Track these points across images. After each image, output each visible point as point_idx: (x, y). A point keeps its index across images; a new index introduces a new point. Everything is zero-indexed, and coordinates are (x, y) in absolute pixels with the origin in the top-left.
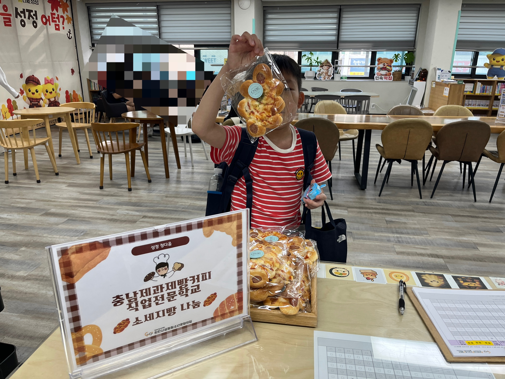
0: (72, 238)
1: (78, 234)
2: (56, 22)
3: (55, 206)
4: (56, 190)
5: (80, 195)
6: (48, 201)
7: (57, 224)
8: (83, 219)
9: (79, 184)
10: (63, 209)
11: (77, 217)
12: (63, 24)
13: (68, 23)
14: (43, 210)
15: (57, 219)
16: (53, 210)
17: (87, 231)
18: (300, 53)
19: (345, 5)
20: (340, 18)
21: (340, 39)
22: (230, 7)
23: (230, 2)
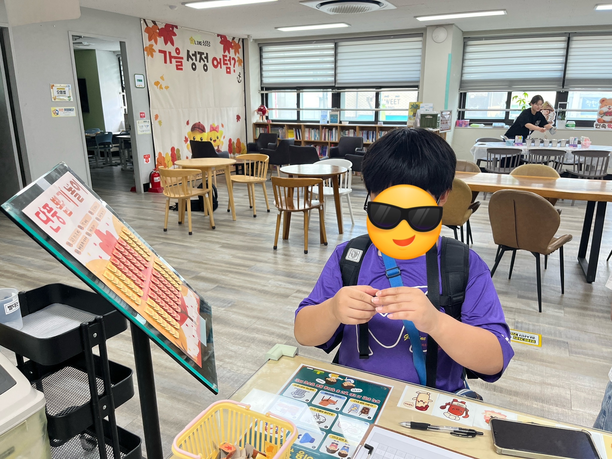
0: (219, 308)
1: (225, 304)
2: (227, 64)
3: (206, 269)
4: (209, 251)
5: (232, 258)
6: (200, 263)
7: (206, 291)
8: (233, 287)
9: (233, 245)
10: (213, 273)
11: (226, 285)
12: (234, 67)
13: (239, 66)
14: (193, 272)
15: (206, 284)
16: (203, 274)
17: (235, 302)
18: (510, 94)
19: (576, 32)
20: (568, 49)
21: (568, 76)
22: (421, 41)
23: (421, 35)
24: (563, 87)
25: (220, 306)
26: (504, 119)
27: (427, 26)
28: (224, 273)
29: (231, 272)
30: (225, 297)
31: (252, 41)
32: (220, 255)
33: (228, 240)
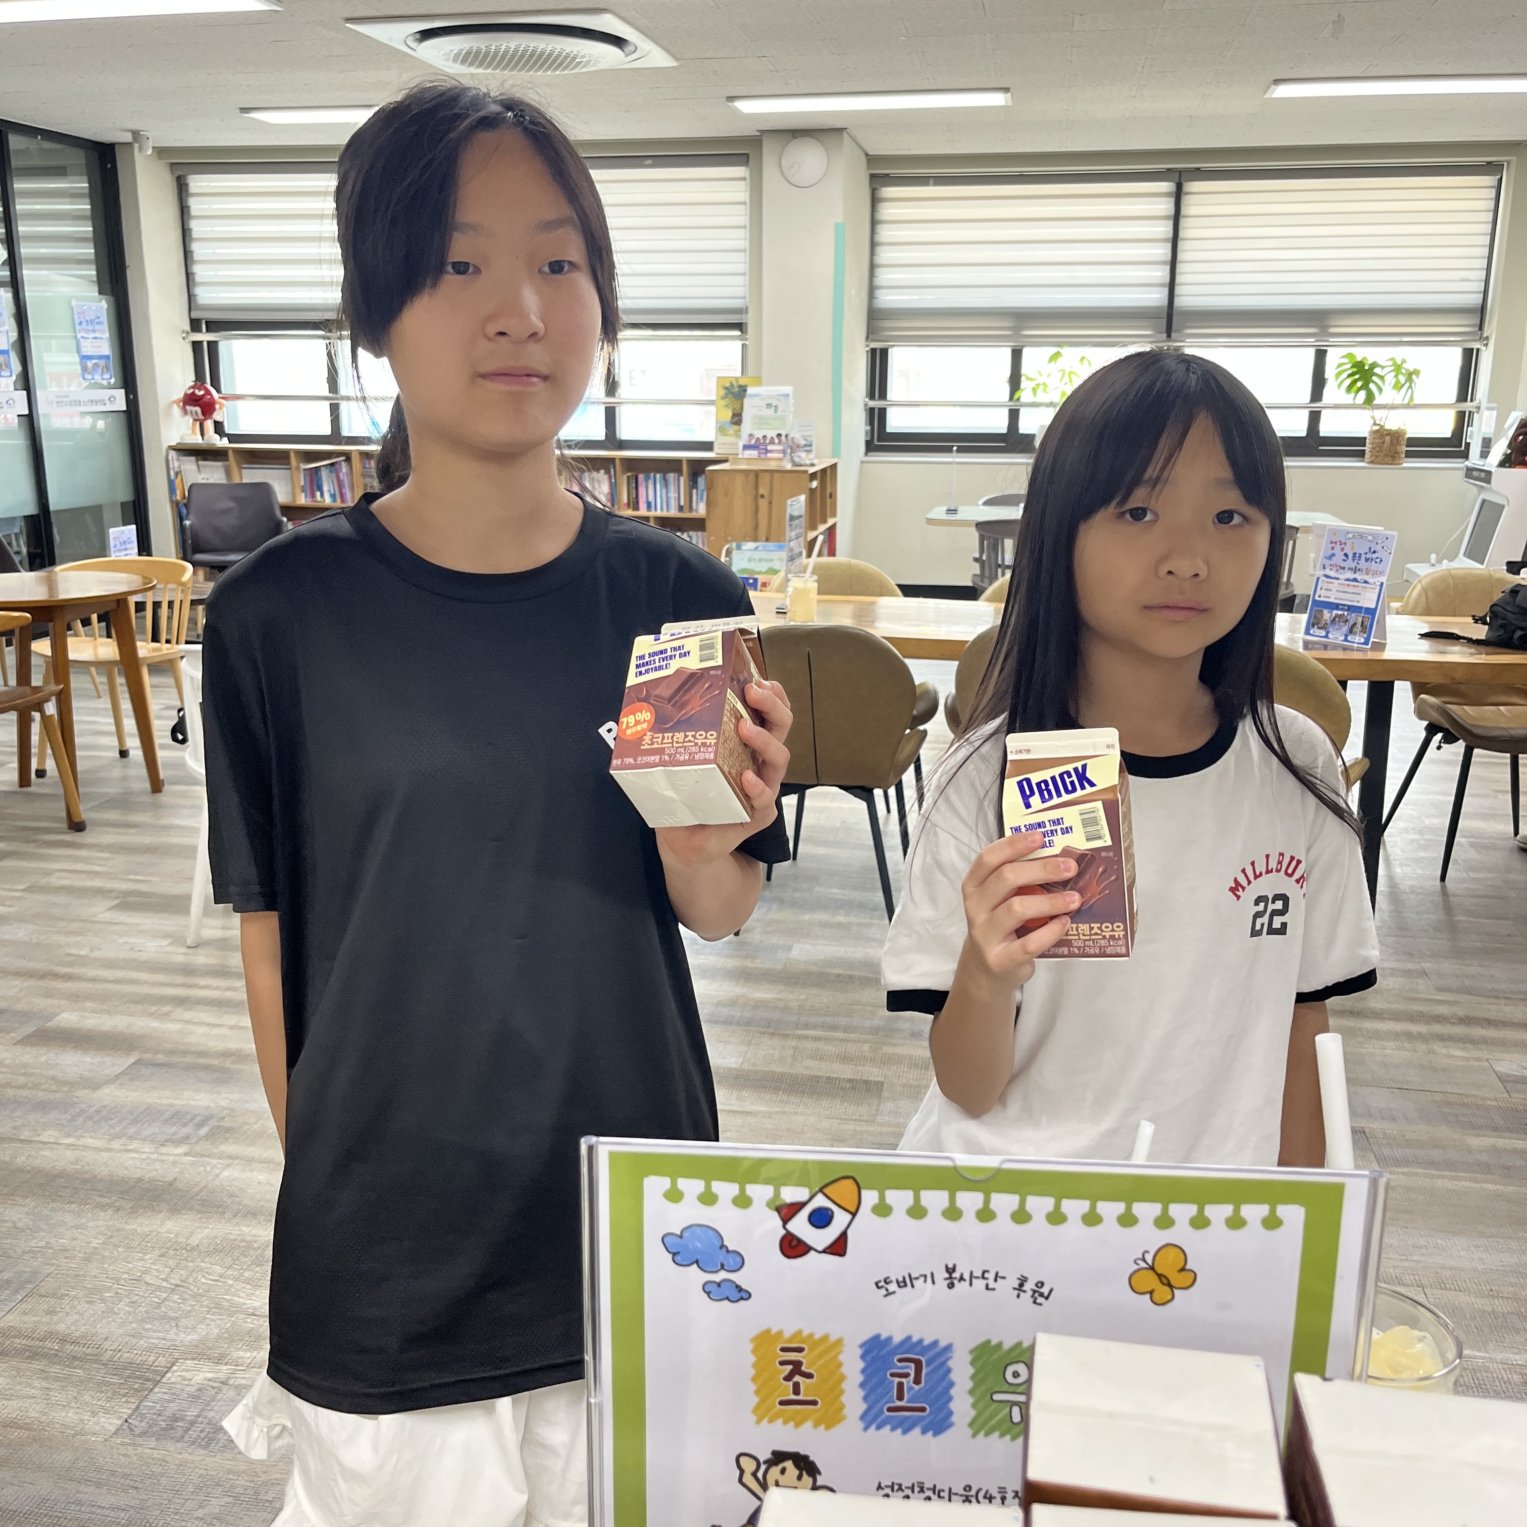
0: (164, 1150)
1: (186, 1130)
3: (75, 997)
4: (74, 926)
5: (171, 949)
6: (44, 976)
7: (93, 1084)
8: (201, 1061)
9: (160, 896)
10: (108, 1012)
11: (172, 1052)
14: (26, 1016)
15: (88, 1059)
16: (69, 1018)
17: (223, 1118)
18: (1017, 355)
19: (1198, 169)
20: (1176, 218)
21: (1179, 302)
22: (744, 179)
23: (741, 159)
24: (1169, 336)
25: (167, 1141)
26: (1005, 431)
27: (762, 132)
28: (154, 1008)
29: (181, 1002)
30: (177, 1102)
31: (149, 152)
32: (121, 941)
33: (139, 878)
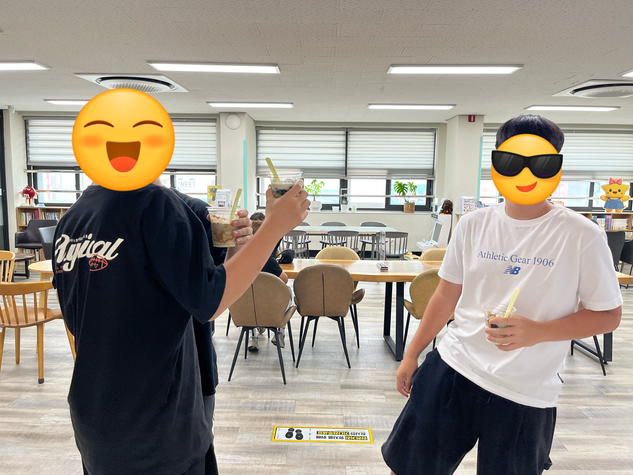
19: (352, 128)
20: (347, 142)
22: (215, 126)
23: (214, 120)
24: (346, 175)
27: (220, 112)
31: (14, 113)
